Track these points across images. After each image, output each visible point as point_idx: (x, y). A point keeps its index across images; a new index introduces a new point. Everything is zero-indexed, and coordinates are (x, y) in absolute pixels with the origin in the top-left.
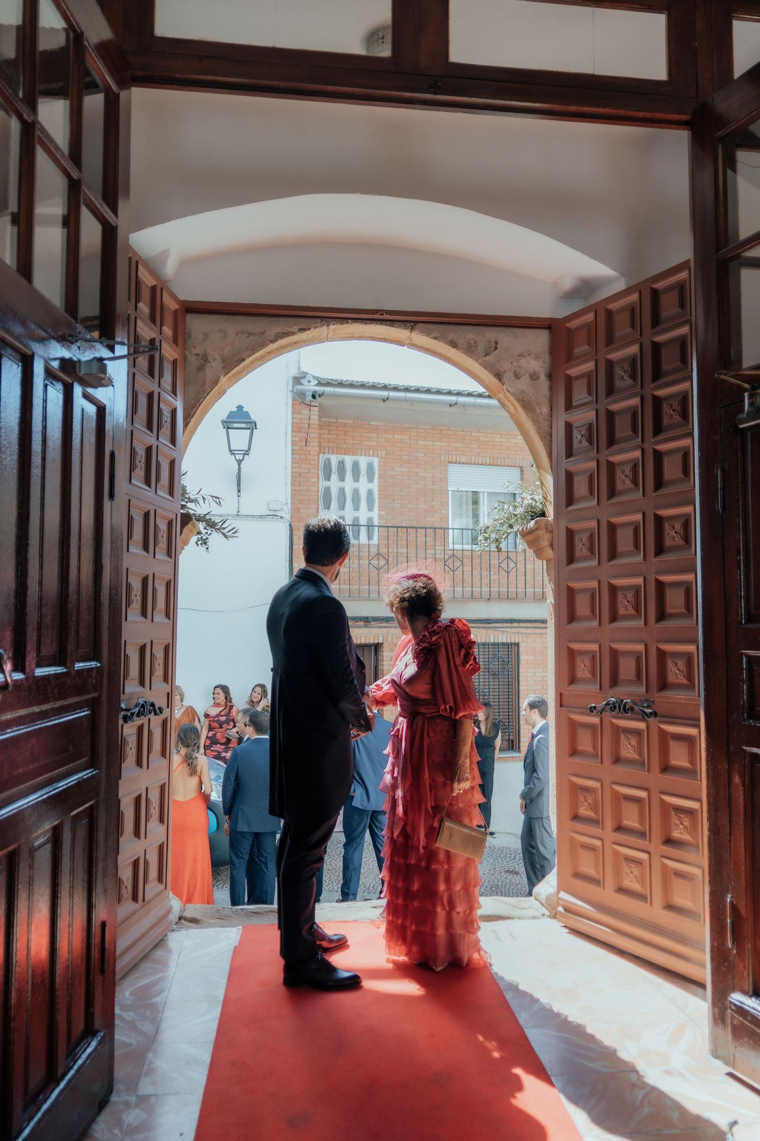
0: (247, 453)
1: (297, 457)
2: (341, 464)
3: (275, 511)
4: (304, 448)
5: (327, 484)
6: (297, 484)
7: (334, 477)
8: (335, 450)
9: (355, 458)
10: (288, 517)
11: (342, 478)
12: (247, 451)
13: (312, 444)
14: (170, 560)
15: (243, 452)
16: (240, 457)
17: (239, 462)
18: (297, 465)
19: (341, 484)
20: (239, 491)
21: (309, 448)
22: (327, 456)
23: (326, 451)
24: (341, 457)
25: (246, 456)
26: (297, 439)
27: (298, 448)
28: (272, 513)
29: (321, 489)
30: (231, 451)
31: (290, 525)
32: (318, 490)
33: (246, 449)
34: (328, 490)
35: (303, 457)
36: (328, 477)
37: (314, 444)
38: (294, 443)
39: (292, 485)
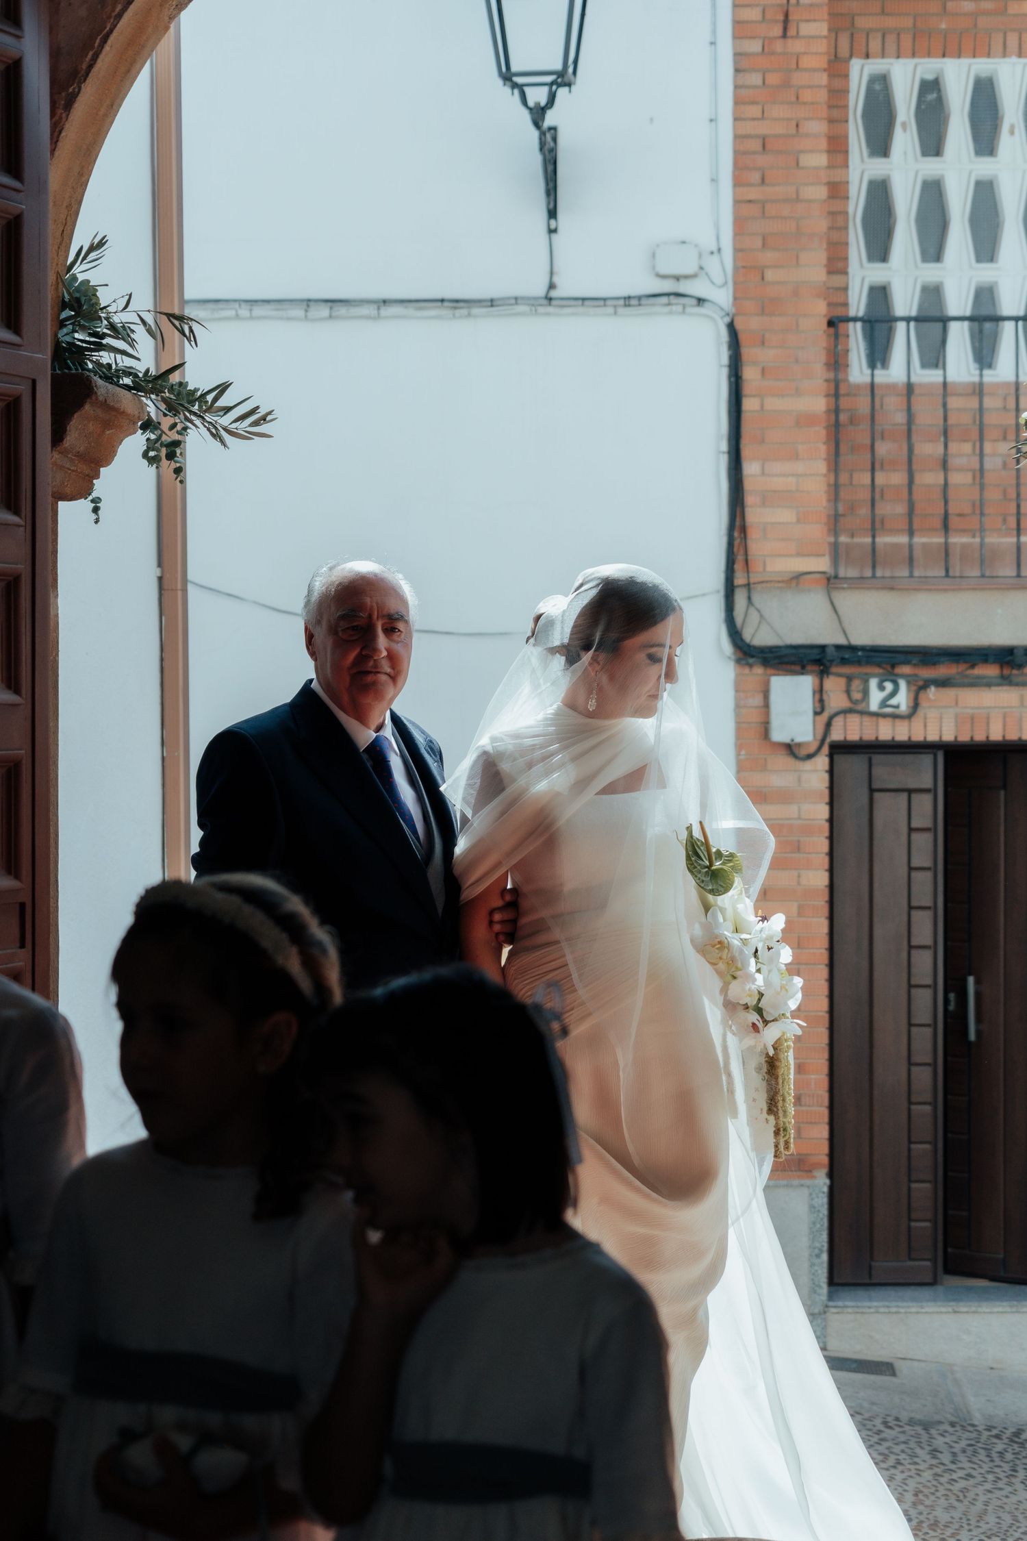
0: (563, 79)
1: (755, 79)
2: (931, 90)
3: (677, 278)
4: (779, 46)
5: (877, 168)
6: (755, 177)
7: (905, 139)
8: (907, 41)
9: (981, 66)
10: (723, 297)
11: (933, 144)
12: (561, 74)
13: (807, 29)
14: (12, 518)
15: (549, 79)
16: (537, 96)
17: (538, 114)
18: (755, 111)
19: (931, 167)
20: (552, 213)
21: (795, 46)
22: (876, 66)
23: (875, 45)
24: (928, 67)
25: (562, 92)
26: (753, 14)
27: (755, 46)
28: (668, 286)
29: (853, 190)
30: (507, 76)
31: (731, 327)
32: (838, 191)
33: (558, 66)
34: (880, 193)
35: (773, 79)
36: (880, 145)
37: (815, 29)
38: (740, 29)
39: (738, 182)
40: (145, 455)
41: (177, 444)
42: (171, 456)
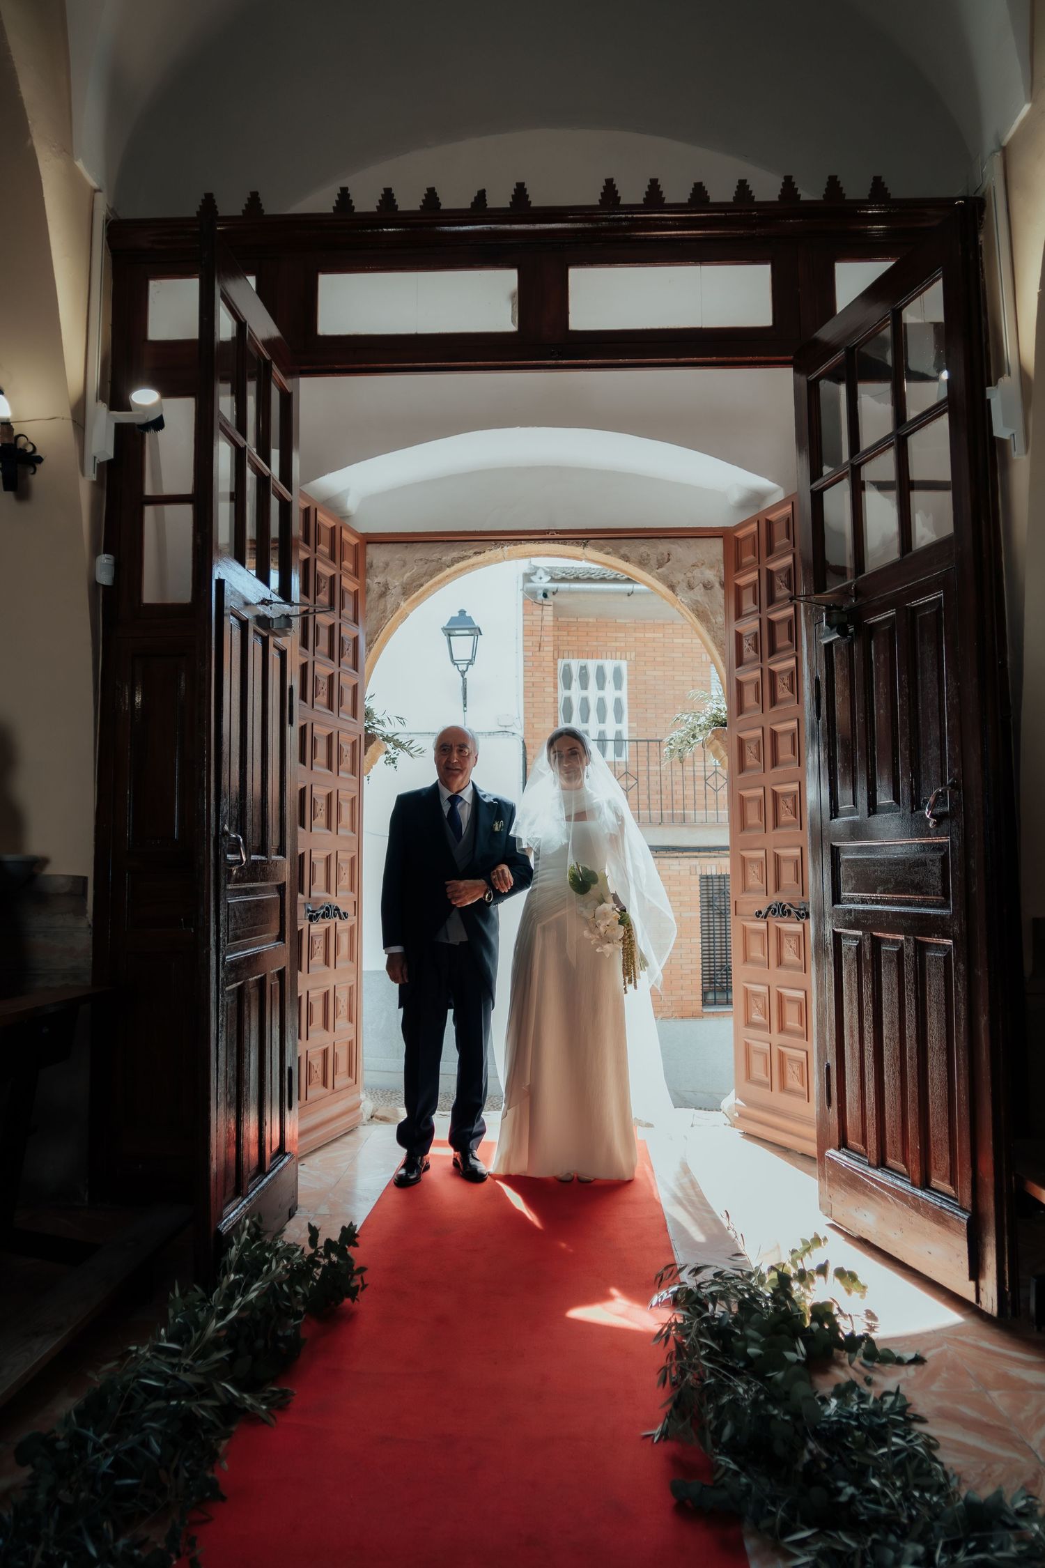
0: (471, 662)
1: (530, 664)
2: (584, 670)
3: (506, 726)
4: (538, 654)
5: (567, 693)
6: (531, 695)
7: (576, 684)
8: (576, 653)
9: (599, 662)
10: (521, 733)
11: (584, 686)
12: (471, 661)
13: (546, 649)
14: (353, 777)
15: (467, 662)
16: (463, 667)
17: (463, 673)
18: (530, 674)
19: (584, 693)
20: (465, 706)
21: (542, 654)
22: (566, 661)
23: (566, 654)
24: (582, 662)
25: (470, 666)
26: (530, 644)
27: (530, 654)
28: (504, 729)
29: (559, 700)
30: (453, 661)
31: (523, 742)
32: (556, 701)
33: (470, 658)
34: (568, 701)
35: (536, 664)
36: (568, 686)
37: (549, 649)
38: (525, 648)
39: (525, 696)
40: (385, 762)
41: (395, 758)
42: (393, 762)
